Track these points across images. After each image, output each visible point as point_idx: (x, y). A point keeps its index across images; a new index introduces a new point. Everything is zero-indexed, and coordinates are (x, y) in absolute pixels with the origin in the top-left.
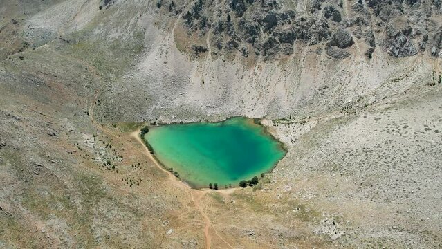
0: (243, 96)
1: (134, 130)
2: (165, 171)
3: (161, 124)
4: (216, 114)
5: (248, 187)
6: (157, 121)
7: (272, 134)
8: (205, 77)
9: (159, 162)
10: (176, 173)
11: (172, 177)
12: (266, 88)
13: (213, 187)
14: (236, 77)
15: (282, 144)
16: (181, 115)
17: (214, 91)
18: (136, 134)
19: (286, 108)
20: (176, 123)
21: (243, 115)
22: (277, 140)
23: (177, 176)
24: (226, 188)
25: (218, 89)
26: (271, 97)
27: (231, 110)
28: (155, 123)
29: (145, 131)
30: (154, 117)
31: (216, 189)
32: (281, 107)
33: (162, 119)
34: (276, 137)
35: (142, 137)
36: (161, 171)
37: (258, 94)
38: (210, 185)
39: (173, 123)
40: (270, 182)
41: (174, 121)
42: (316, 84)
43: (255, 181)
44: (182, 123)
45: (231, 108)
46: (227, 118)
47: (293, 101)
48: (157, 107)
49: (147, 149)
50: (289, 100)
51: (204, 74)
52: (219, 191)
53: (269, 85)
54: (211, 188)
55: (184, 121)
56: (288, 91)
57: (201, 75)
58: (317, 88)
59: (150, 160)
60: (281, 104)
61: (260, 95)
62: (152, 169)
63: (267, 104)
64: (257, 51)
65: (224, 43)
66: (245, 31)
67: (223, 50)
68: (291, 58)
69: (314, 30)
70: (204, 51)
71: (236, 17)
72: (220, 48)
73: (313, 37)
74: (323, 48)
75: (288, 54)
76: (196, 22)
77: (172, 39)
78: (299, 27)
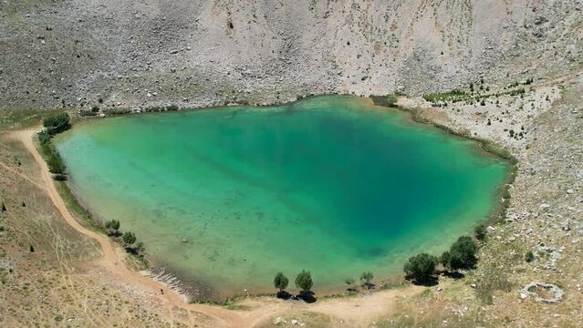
0: (335, 52)
1: (27, 125)
2: (90, 234)
3: (113, 113)
4: (266, 89)
5: (445, 283)
6: (103, 106)
7: (439, 122)
8: (234, 15)
9: (74, 204)
10: (130, 238)
11: (112, 256)
12: (389, 33)
13: (292, 288)
14: (310, 15)
15: (484, 143)
16: (171, 91)
17: (259, 43)
18: (28, 137)
19: (452, 71)
20: (156, 110)
21: (340, 89)
22: (463, 136)
23: (132, 251)
24: (352, 291)
25: (268, 39)
26: (406, 49)
27: (307, 80)
28: (96, 109)
29: (59, 125)
30: (95, 96)
31: (308, 297)
32: (438, 69)
33: (116, 100)
34: (456, 129)
35: (44, 141)
36: (72, 234)
37: (370, 46)
38: (280, 281)
39: (149, 111)
40: (530, 258)
41: (152, 104)
42: (515, 17)
43: (462, 260)
44: (173, 109)
46: (300, 98)
47: (466, 53)
48: (106, 74)
49: (45, 167)
50: (455, 51)
51: (232, 10)
52: (320, 307)
53: (394, 27)
54: (284, 296)
55: (180, 104)
56: (447, 33)
57: (224, 14)
58: (521, 23)
59: (44, 199)
60: (438, 61)
61: (377, 48)
62: (37, 231)
63: (400, 63)
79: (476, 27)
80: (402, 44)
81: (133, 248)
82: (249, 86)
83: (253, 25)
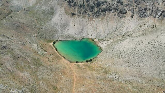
0: (88, 31)
1: (51, 42)
2: (61, 57)
3: (60, 40)
4: (78, 37)
5: (88, 62)
6: (59, 39)
7: (98, 44)
8: (75, 24)
9: (59, 54)
11: (63, 59)
13: (77, 62)
14: (86, 24)
15: (101, 48)
16: (66, 37)
18: (51, 44)
19: (103, 35)
21: (88, 37)
24: (81, 63)
25: (79, 28)
28: (58, 40)
29: (54, 43)
31: (78, 63)
32: (101, 35)
33: (60, 39)
34: (99, 45)
35: (53, 45)
38: (76, 62)
40: (96, 61)
41: (64, 39)
42: (113, 27)
43: (91, 60)
44: (67, 40)
45: (84, 35)
46: (82, 39)
47: (105, 33)
48: (58, 34)
49: (55, 49)
50: (104, 32)
53: (97, 27)
55: (68, 39)
56: (104, 29)
57: (73, 24)
59: (56, 53)
61: (94, 31)
62: (57, 56)
63: (96, 34)
64: (93, 15)
65: (82, 12)
66: (89, 7)
67: (81, 14)
68: (105, 17)
69: (113, 8)
70: (75, 14)
71: (86, 2)
72: (80, 13)
73: (113, 10)
74: (116, 14)
75: (104, 16)
76: (72, 4)
77: (64, 10)
78: (108, 6)
79: (108, 28)
80: (97, 30)
81: (65, 58)
82: (76, 36)
83: (78, 25)
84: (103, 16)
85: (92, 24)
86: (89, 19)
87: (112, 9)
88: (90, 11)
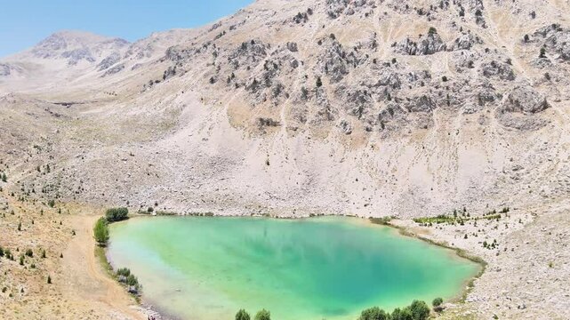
0: (345, 186)
3: (163, 214)
6: (157, 209)
7: (423, 236)
8: (272, 157)
12: (390, 174)
14: (329, 160)
15: (459, 250)
16: (211, 203)
17: (287, 177)
19: (440, 202)
20: (196, 214)
21: (346, 212)
22: (442, 245)
25: (295, 175)
26: (403, 186)
27: (320, 204)
28: (151, 210)
30: (153, 202)
32: (428, 201)
34: (437, 240)
37: (374, 183)
39: (191, 214)
42: (495, 165)
44: (210, 215)
46: (312, 215)
47: (452, 190)
48: (165, 188)
50: (443, 188)
51: (271, 154)
53: (394, 170)
55: (215, 212)
56: (437, 175)
58: (500, 170)
60: (428, 195)
61: (380, 184)
64: (367, 125)
65: (310, 117)
66: (345, 98)
67: (307, 124)
68: (433, 131)
69: (468, 94)
70: (275, 124)
71: (331, 83)
72: (303, 120)
73: (469, 104)
74: (492, 115)
75: (426, 127)
76: (266, 91)
77: (224, 112)
78: (440, 89)
79: (462, 172)
80: (400, 182)
82: (273, 204)
83: (285, 164)
84: (417, 127)
85: (365, 160)
86: (349, 141)
87: (461, 100)
88: (350, 111)
